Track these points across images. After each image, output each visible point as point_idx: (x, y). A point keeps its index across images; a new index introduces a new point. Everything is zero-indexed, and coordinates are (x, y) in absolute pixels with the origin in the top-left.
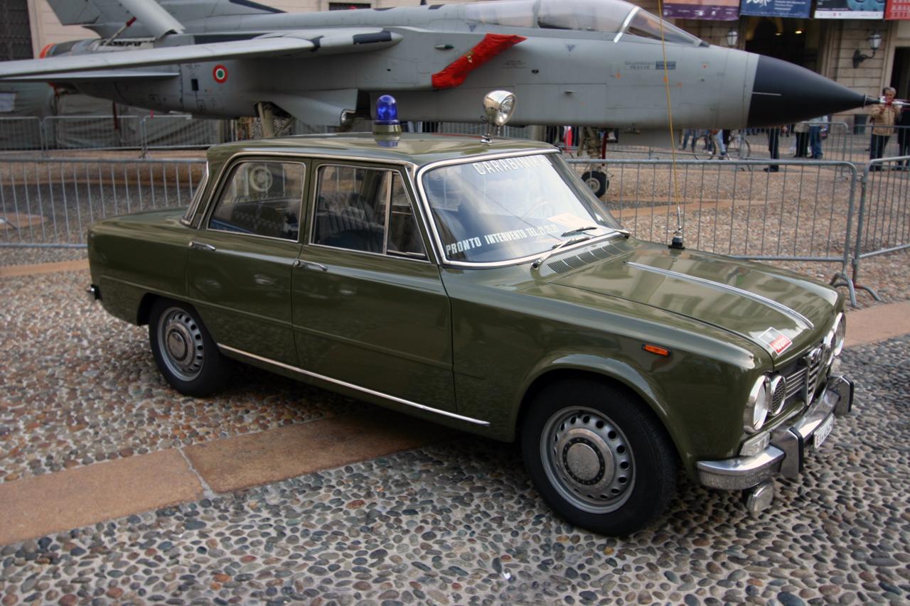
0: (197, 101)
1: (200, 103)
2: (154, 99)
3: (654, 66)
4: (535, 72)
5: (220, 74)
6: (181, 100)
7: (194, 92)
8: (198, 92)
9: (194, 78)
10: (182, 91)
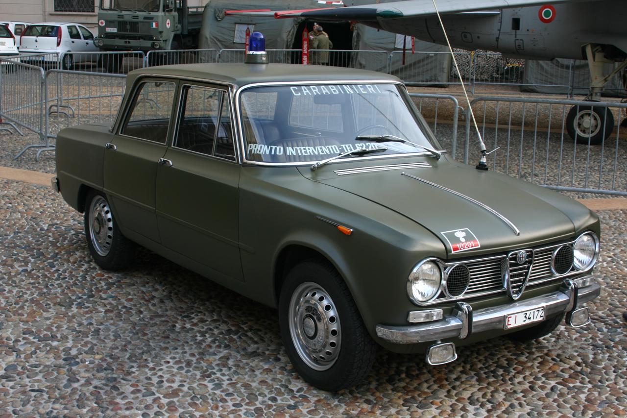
0: (515, 40)
1: (518, 43)
2: (465, 37)
5: (547, 14)
6: (497, 39)
7: (514, 31)
8: (517, 31)
9: (516, 17)
10: (499, 30)
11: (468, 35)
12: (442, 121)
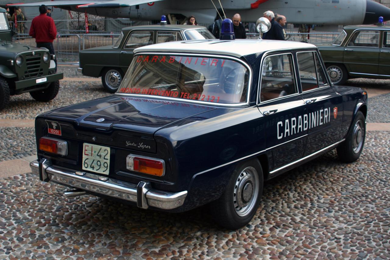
0: (138, 13)
3: (331, 2)
4: (286, 3)
6: (129, 13)
7: (136, 10)
8: (138, 10)
10: (130, 9)
11: (116, 12)
12: (75, 50)
